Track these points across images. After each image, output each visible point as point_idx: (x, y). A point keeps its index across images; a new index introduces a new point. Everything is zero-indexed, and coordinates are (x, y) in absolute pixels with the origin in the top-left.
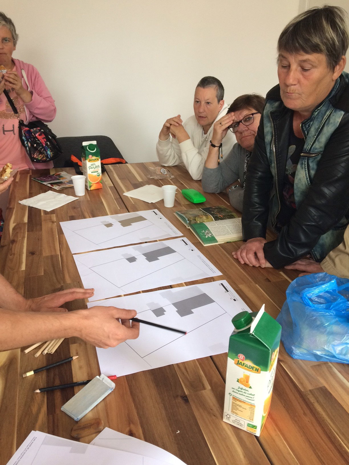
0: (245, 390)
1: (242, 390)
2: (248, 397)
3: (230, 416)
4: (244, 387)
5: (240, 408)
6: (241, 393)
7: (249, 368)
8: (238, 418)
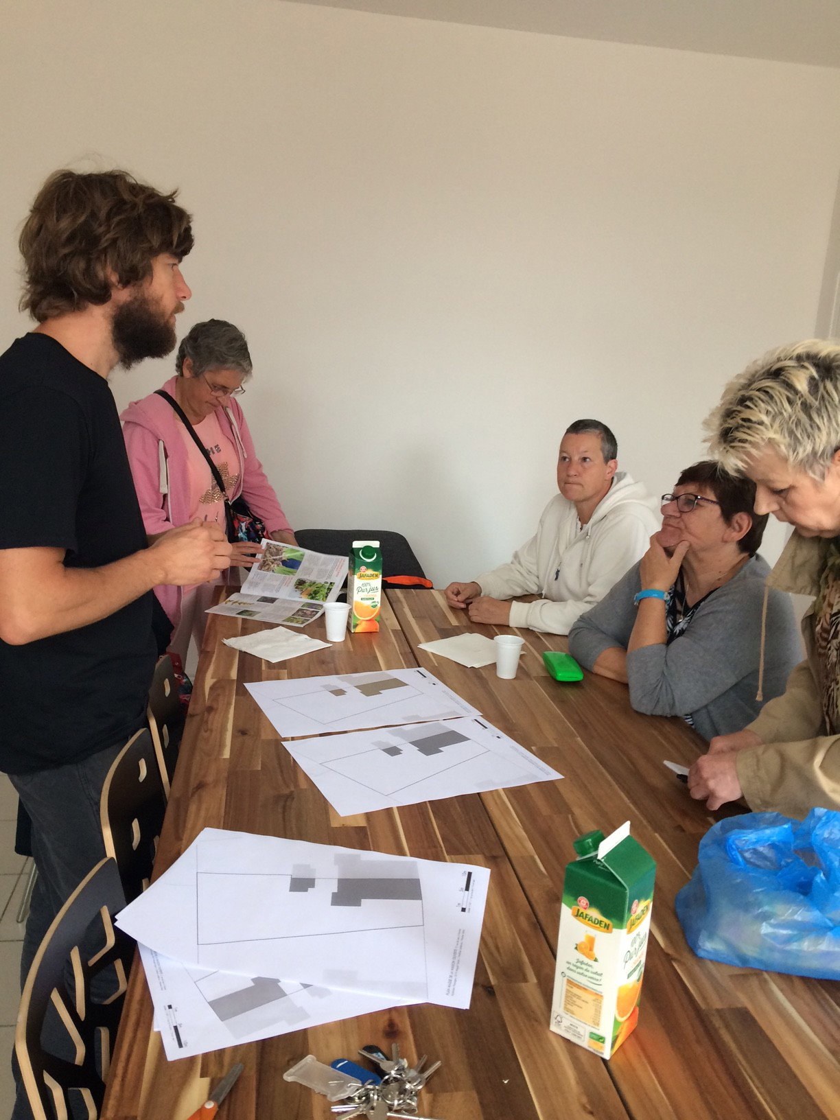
0: (587, 964)
1: (583, 966)
2: (591, 978)
3: (561, 1018)
4: (586, 960)
5: (578, 1002)
6: (581, 971)
7: (594, 923)
8: (575, 1022)
